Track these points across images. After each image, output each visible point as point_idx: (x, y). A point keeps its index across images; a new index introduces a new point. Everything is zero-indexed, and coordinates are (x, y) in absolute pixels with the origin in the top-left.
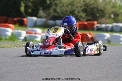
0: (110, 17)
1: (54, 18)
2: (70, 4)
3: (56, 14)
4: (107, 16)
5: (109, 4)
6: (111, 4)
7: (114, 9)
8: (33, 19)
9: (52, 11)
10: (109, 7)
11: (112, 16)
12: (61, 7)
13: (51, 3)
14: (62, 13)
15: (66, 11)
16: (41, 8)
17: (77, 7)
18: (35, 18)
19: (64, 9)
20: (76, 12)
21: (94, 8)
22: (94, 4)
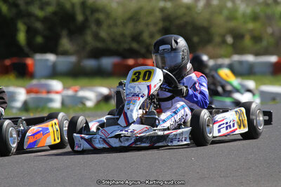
0: (224, 42)
1: (97, 54)
2: (130, 19)
3: (99, 45)
4: (217, 39)
5: (220, 12)
6: (225, 12)
7: (232, 24)
8: (47, 60)
9: (89, 38)
10: (220, 20)
11: (230, 40)
12: (109, 26)
13: (86, 20)
14: (114, 40)
15: (123, 35)
16: (64, 33)
17: (147, 25)
18: (51, 57)
19: (117, 31)
20: (146, 36)
21: (187, 23)
22: (184, 14)
